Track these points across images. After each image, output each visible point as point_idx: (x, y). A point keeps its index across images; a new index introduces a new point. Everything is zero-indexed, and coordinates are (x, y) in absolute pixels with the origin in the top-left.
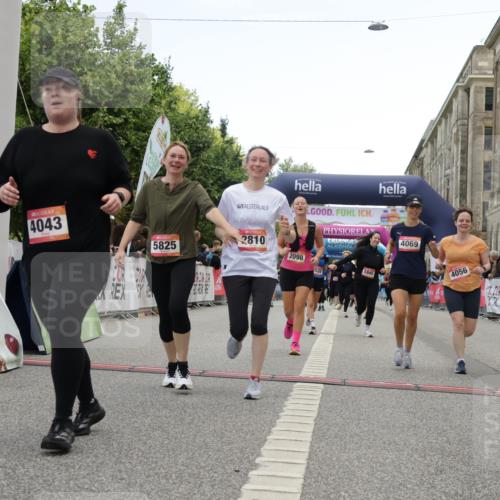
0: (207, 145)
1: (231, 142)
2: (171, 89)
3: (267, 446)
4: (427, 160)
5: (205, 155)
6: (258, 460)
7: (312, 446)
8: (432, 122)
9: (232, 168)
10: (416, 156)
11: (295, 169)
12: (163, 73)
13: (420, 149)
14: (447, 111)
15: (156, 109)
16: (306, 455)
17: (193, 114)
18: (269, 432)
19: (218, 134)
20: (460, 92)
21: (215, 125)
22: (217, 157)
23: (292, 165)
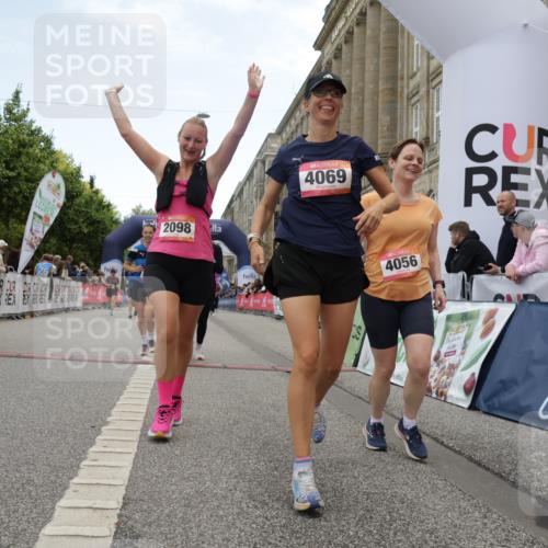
0: (79, 194)
1: (97, 192)
2: (53, 152)
3: (115, 409)
4: (236, 210)
5: (77, 201)
6: (109, 419)
7: (148, 409)
8: (240, 184)
9: (97, 211)
10: (229, 206)
11: (144, 213)
12: (48, 141)
13: (231, 202)
14: (250, 176)
15: (42, 166)
16: (143, 415)
17: (69, 171)
18: (118, 399)
19: (88, 186)
20: (259, 164)
21: (86, 179)
22: (86, 202)
23: (142, 210)
